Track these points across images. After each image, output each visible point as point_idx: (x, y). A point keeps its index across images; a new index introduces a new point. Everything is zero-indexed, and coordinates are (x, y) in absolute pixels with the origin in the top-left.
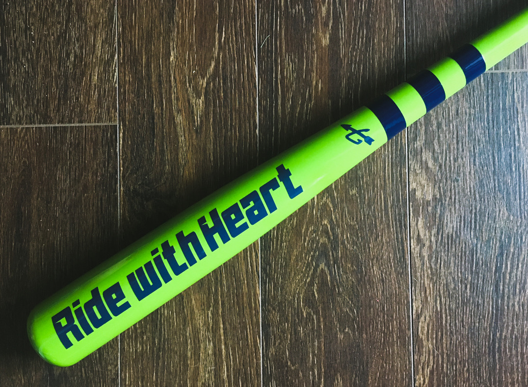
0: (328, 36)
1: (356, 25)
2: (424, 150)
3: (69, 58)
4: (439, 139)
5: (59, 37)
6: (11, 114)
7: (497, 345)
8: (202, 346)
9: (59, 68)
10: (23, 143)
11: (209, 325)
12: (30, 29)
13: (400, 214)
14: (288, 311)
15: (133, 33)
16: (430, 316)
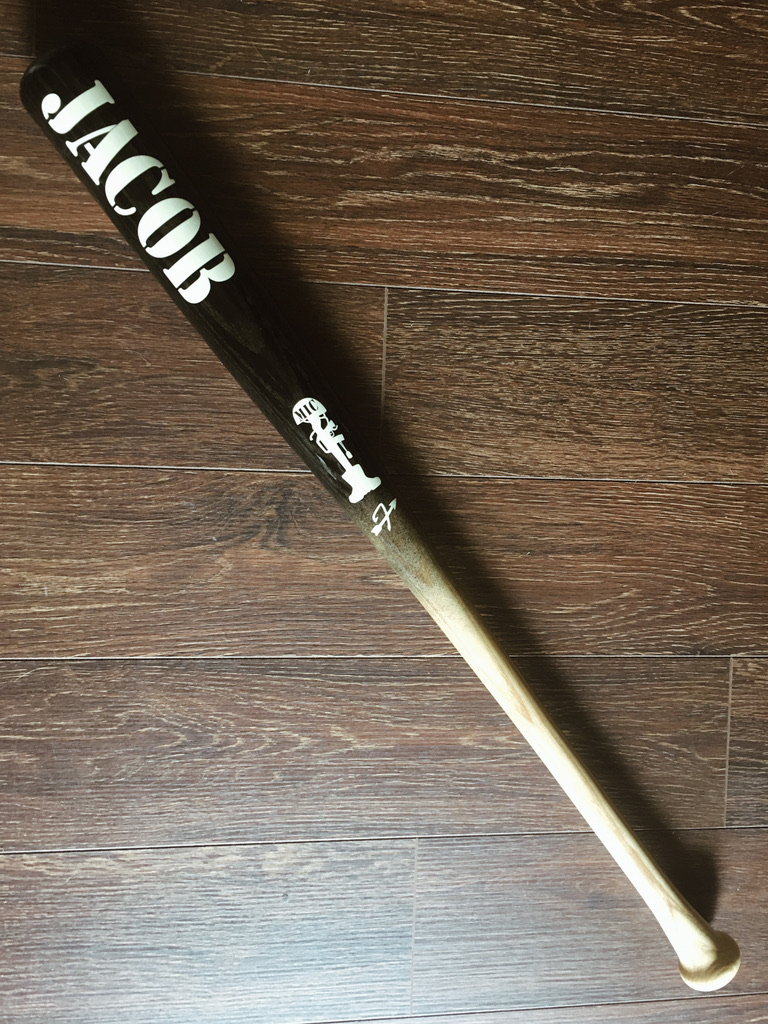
0: (471, 744)
1: (481, 776)
2: (324, 860)
3: (470, 410)
4: (336, 877)
5: (496, 399)
6: (403, 327)
7: (76, 951)
8: (77, 578)
9: (458, 398)
10: (362, 342)
11: (106, 589)
12: (512, 359)
13: (246, 833)
14: (123, 694)
15: (494, 498)
16: (114, 871)
